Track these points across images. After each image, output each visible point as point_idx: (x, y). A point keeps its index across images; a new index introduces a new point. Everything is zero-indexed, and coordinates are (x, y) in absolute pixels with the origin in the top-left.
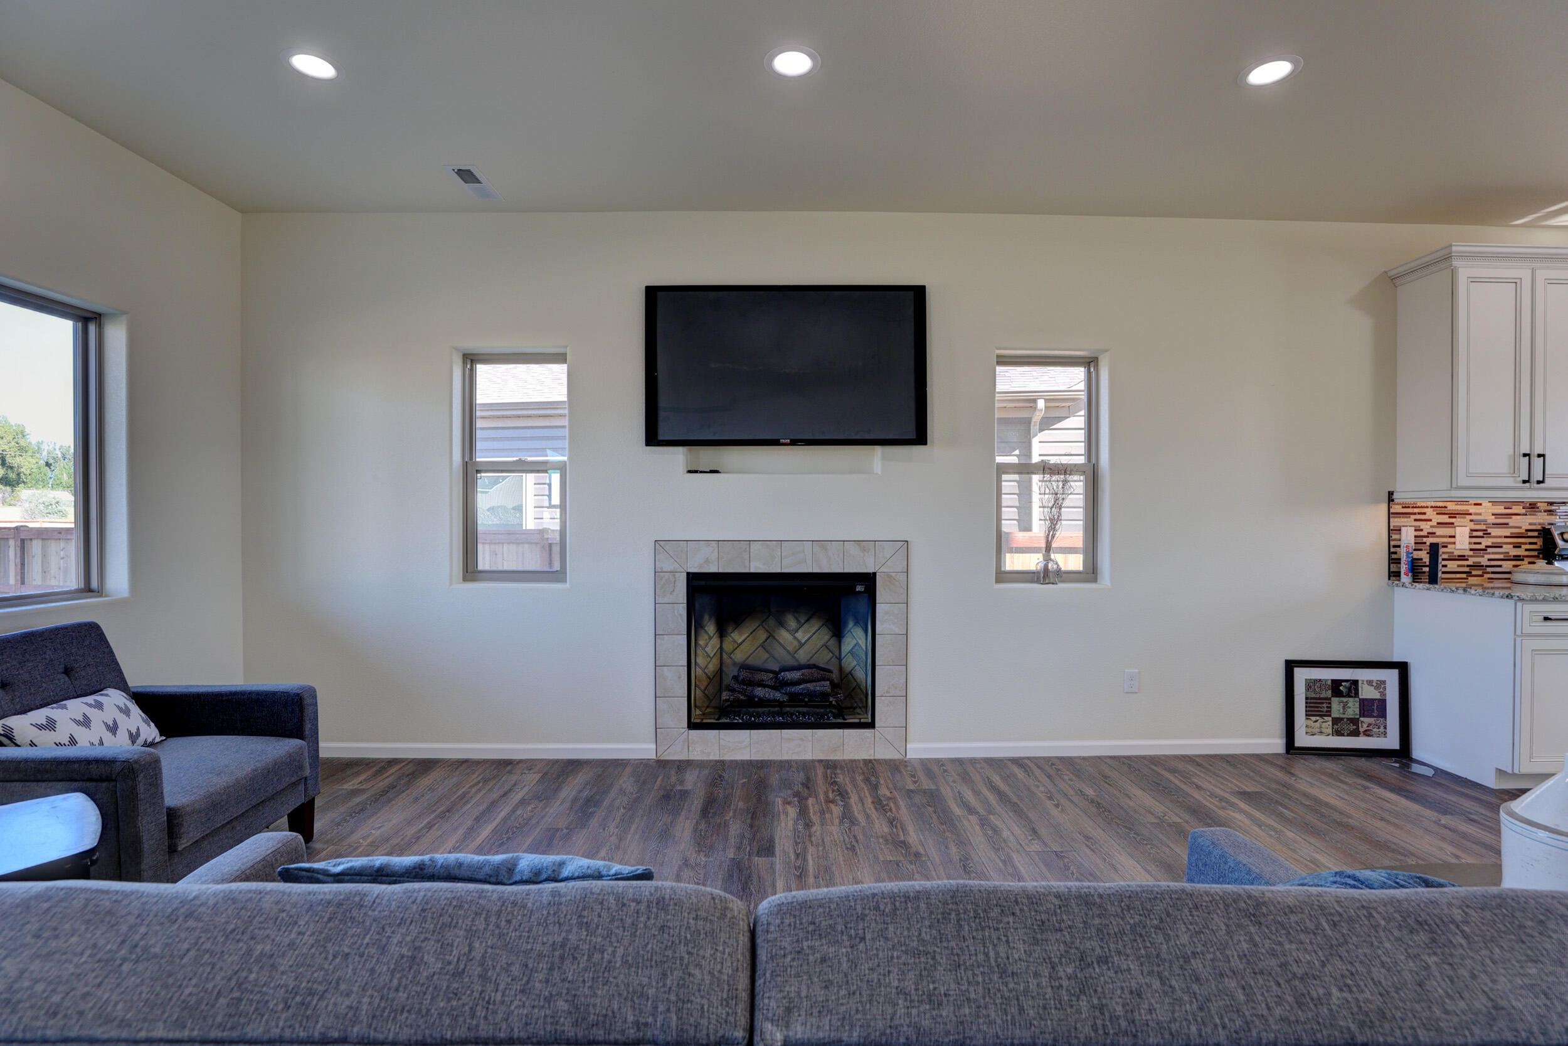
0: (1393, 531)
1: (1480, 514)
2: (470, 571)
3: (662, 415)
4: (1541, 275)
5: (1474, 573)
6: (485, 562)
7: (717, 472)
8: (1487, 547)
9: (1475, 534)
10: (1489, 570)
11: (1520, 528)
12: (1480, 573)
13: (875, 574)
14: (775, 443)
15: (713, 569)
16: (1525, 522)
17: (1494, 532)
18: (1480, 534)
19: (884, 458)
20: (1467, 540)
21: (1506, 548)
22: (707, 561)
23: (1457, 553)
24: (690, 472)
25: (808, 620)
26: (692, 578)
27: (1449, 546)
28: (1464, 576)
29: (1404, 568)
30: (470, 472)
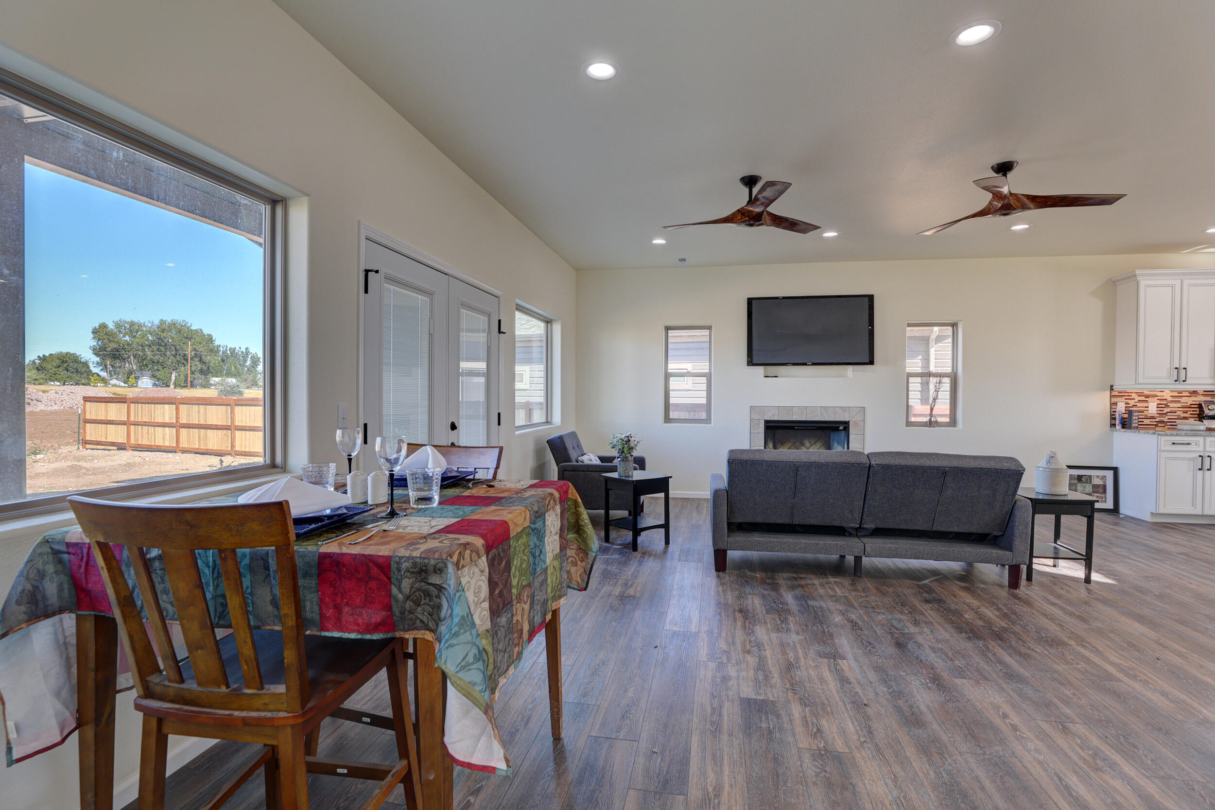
0: (1113, 404)
1: (1163, 396)
2: (667, 419)
3: (754, 353)
4: (1186, 282)
5: (1159, 425)
6: (672, 415)
7: (777, 377)
8: (1167, 412)
9: (1160, 406)
10: (1168, 424)
11: (1187, 403)
12: (1163, 425)
13: (849, 421)
14: (805, 364)
15: (776, 418)
16: (1190, 401)
17: (1171, 405)
18: (1164, 406)
19: (853, 371)
20: (1156, 409)
21: (1178, 413)
22: (773, 415)
23: (1149, 415)
24: (765, 377)
25: (815, 443)
26: (766, 422)
27: (1145, 412)
28: (1154, 426)
29: (1117, 422)
30: (667, 376)
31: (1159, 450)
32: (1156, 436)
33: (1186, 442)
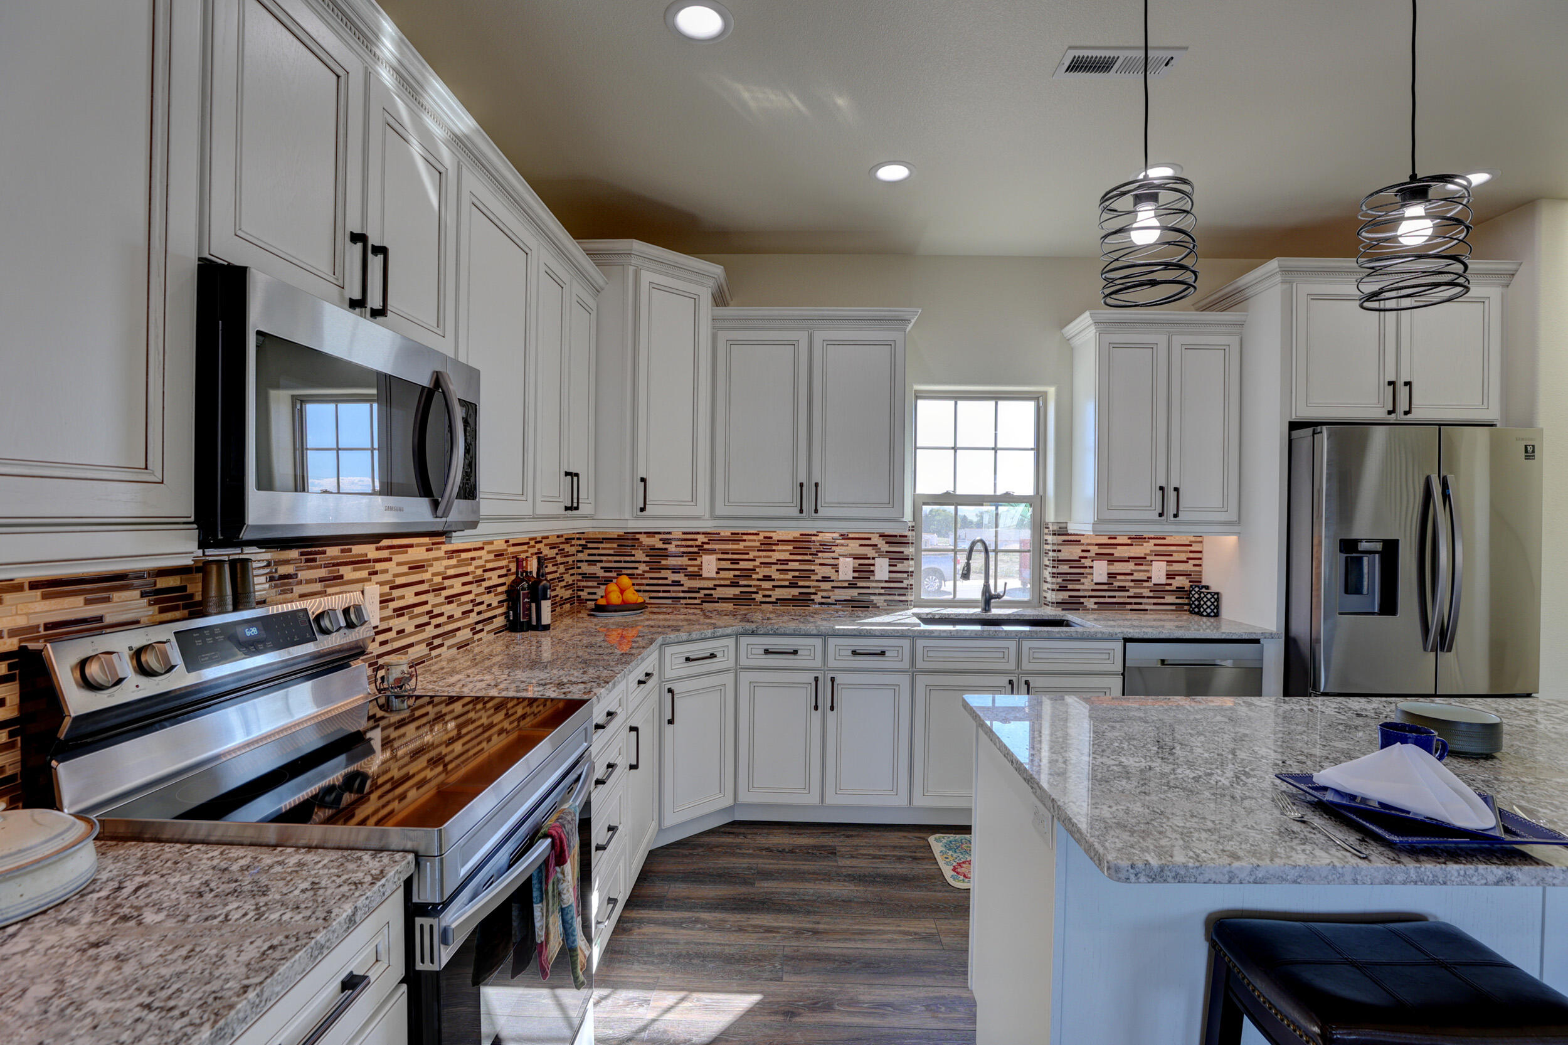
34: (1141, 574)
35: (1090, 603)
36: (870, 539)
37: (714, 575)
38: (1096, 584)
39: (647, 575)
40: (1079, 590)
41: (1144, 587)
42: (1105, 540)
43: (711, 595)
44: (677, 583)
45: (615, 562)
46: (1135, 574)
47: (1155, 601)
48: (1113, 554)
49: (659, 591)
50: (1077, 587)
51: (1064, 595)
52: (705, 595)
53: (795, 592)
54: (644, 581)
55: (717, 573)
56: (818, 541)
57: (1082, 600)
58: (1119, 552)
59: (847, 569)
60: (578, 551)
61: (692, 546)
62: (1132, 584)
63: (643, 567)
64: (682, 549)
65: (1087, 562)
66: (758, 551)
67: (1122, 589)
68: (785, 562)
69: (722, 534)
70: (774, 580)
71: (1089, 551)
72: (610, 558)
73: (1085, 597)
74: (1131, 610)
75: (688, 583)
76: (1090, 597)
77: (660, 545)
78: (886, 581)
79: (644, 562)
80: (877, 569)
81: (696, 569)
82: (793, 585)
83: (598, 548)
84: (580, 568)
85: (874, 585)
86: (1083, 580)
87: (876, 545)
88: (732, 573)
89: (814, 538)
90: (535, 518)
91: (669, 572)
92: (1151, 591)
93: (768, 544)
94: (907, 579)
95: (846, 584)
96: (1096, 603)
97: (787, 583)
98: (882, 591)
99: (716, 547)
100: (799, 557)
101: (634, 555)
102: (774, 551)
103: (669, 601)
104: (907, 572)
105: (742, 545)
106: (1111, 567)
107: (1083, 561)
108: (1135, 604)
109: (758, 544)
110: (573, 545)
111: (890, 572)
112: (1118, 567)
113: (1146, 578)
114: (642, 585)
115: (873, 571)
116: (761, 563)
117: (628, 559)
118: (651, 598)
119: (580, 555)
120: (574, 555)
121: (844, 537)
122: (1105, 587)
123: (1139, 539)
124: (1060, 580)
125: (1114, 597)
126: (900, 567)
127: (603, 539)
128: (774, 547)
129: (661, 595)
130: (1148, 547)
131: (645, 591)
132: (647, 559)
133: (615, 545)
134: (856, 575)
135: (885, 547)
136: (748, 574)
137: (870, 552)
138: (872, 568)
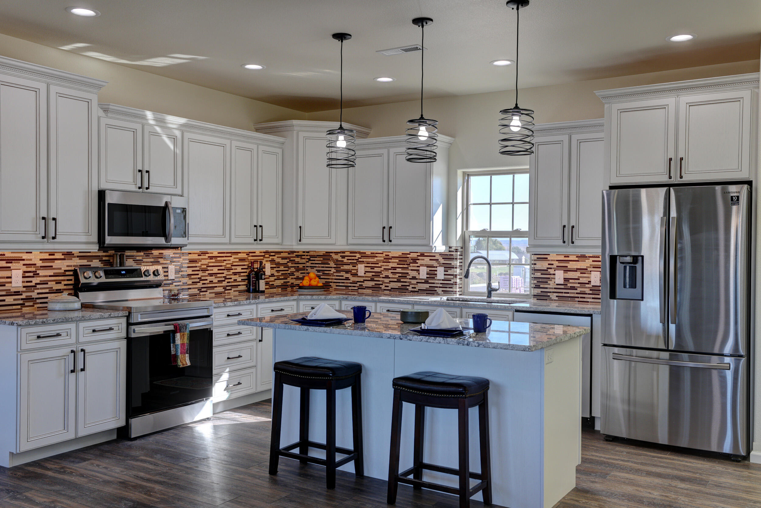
1: (31, 260)
4: (54, 89)
5: (27, 304)
8: (36, 284)
9: (27, 274)
10: (38, 301)
11: (60, 269)
12: (31, 304)
16: (63, 265)
17: (41, 272)
18: (31, 274)
20: (21, 279)
21: (50, 284)
23: (13, 290)
27: (7, 285)
28: (19, 307)
31: (20, 351)
32: (14, 328)
33: (54, 333)
34: (585, 279)
35: (553, 296)
36: (435, 256)
37: (363, 275)
38: (557, 284)
39: (335, 274)
40: (547, 288)
41: (586, 288)
42: (562, 258)
43: (362, 285)
44: (347, 279)
45: (322, 267)
46: (581, 279)
47: (593, 296)
48: (567, 267)
49: (340, 283)
50: (546, 286)
51: (538, 291)
52: (360, 285)
53: (400, 284)
54: (334, 277)
55: (365, 274)
56: (410, 257)
57: (549, 294)
58: (571, 265)
59: (423, 273)
60: (307, 262)
61: (353, 260)
62: (579, 285)
63: (333, 270)
64: (350, 261)
65: (552, 271)
66: (383, 262)
67: (573, 288)
68: (394, 268)
69: (367, 253)
70: (390, 278)
71: (553, 264)
72: (320, 265)
73: (551, 292)
74: (578, 301)
75: (353, 279)
76: (553, 292)
77: (340, 259)
78: (443, 280)
79: (334, 267)
80: (438, 273)
81: (355, 271)
82: (398, 281)
83: (315, 260)
84: (307, 270)
85: (437, 282)
86: (549, 282)
87: (438, 260)
88: (371, 274)
89: (408, 256)
90: (230, 244)
91: (344, 273)
92: (590, 290)
93: (387, 259)
94: (453, 279)
95: (423, 281)
96: (557, 296)
97: (396, 280)
98: (441, 285)
99: (364, 260)
100: (401, 266)
101: (329, 264)
102: (390, 262)
103: (344, 288)
104: (453, 275)
105: (375, 260)
106: (566, 274)
107: (549, 270)
108: (581, 298)
109: (383, 259)
110: (304, 259)
111: (445, 275)
112: (570, 275)
113: (587, 282)
114: (333, 279)
115: (436, 274)
116: (384, 269)
117: (327, 266)
118: (337, 286)
119: (307, 263)
120: (304, 263)
121: (422, 255)
122: (563, 287)
123: (583, 257)
124: (535, 282)
125: (568, 293)
126: (450, 272)
127: (317, 256)
128: (390, 260)
129: (341, 284)
130: (588, 263)
131: (334, 282)
132: (335, 266)
133: (322, 259)
134: (428, 276)
135: (442, 261)
136: (378, 274)
137: (435, 263)
138: (436, 272)
